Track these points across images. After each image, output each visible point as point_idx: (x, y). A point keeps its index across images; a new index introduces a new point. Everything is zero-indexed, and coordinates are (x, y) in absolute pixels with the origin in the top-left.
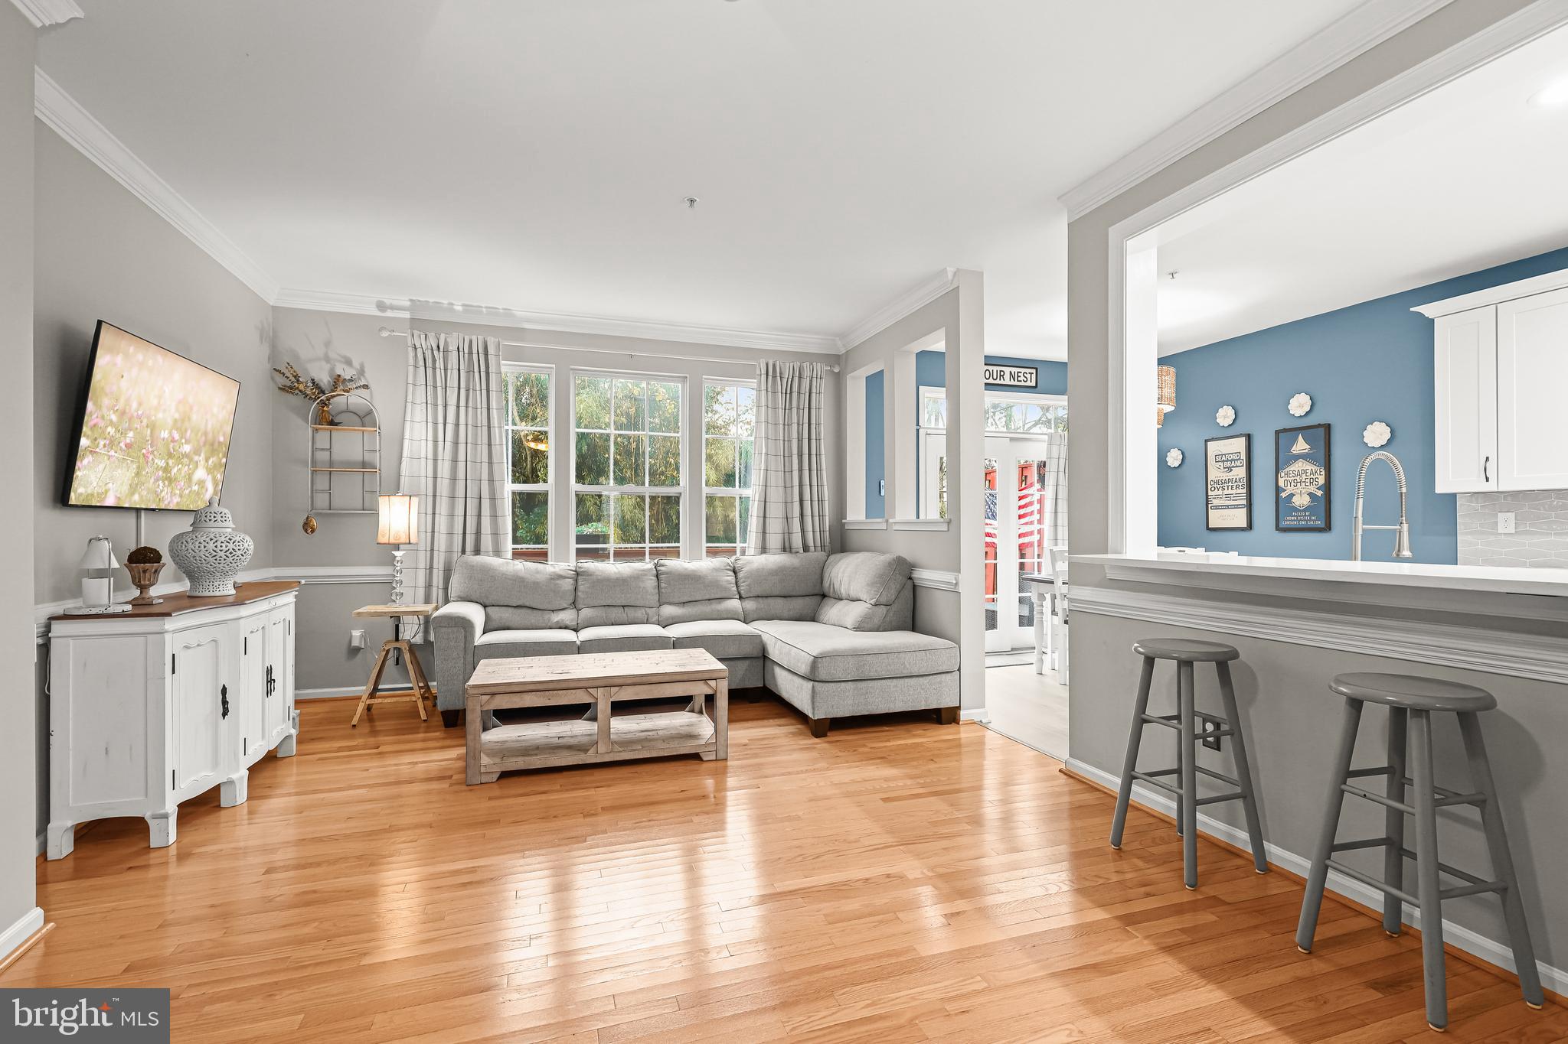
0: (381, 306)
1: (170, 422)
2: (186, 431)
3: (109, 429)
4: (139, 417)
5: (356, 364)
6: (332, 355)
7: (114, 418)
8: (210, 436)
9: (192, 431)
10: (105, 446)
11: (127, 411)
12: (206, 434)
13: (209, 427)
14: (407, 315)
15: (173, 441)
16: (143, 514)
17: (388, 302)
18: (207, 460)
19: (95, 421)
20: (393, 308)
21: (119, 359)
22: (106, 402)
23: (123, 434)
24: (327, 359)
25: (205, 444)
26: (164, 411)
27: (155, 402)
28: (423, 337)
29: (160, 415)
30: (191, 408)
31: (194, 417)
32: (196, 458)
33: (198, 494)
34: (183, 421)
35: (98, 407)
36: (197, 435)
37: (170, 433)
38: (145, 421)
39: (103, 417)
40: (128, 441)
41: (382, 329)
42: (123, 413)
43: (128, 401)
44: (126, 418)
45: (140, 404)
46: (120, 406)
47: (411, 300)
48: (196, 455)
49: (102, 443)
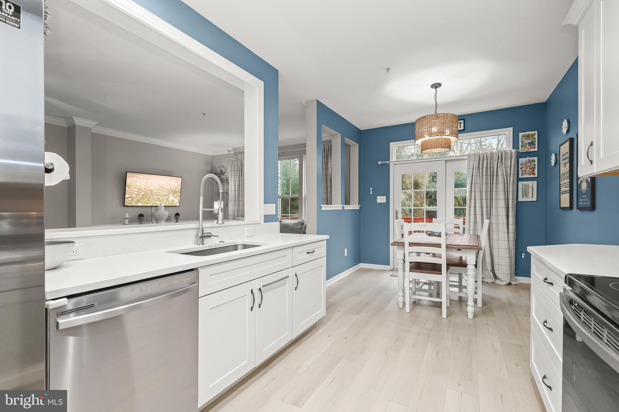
0: (228, 151)
1: (157, 189)
2: (163, 190)
3: (135, 192)
4: (145, 189)
5: (225, 167)
6: (221, 166)
7: (136, 190)
8: (173, 190)
9: (165, 190)
10: (135, 196)
11: (140, 188)
12: (171, 190)
13: (172, 188)
14: (233, 152)
15: (159, 192)
16: (153, 207)
17: (229, 150)
18: (173, 195)
19: (130, 191)
20: (231, 151)
21: (134, 178)
22: (132, 187)
23: (141, 193)
24: (220, 167)
25: (171, 192)
26: (154, 187)
27: (150, 185)
28: (232, 158)
29: (152, 188)
30: (164, 185)
31: (166, 187)
32: (169, 195)
33: (172, 202)
34: (161, 188)
35: (130, 188)
36: (168, 190)
37: (157, 191)
38: (147, 190)
39: (132, 190)
40: (142, 194)
41: (227, 157)
42: (139, 189)
43: (140, 186)
44: (140, 190)
45: (145, 186)
46: (138, 187)
47: (233, 148)
48: (168, 194)
49: (134, 195)
